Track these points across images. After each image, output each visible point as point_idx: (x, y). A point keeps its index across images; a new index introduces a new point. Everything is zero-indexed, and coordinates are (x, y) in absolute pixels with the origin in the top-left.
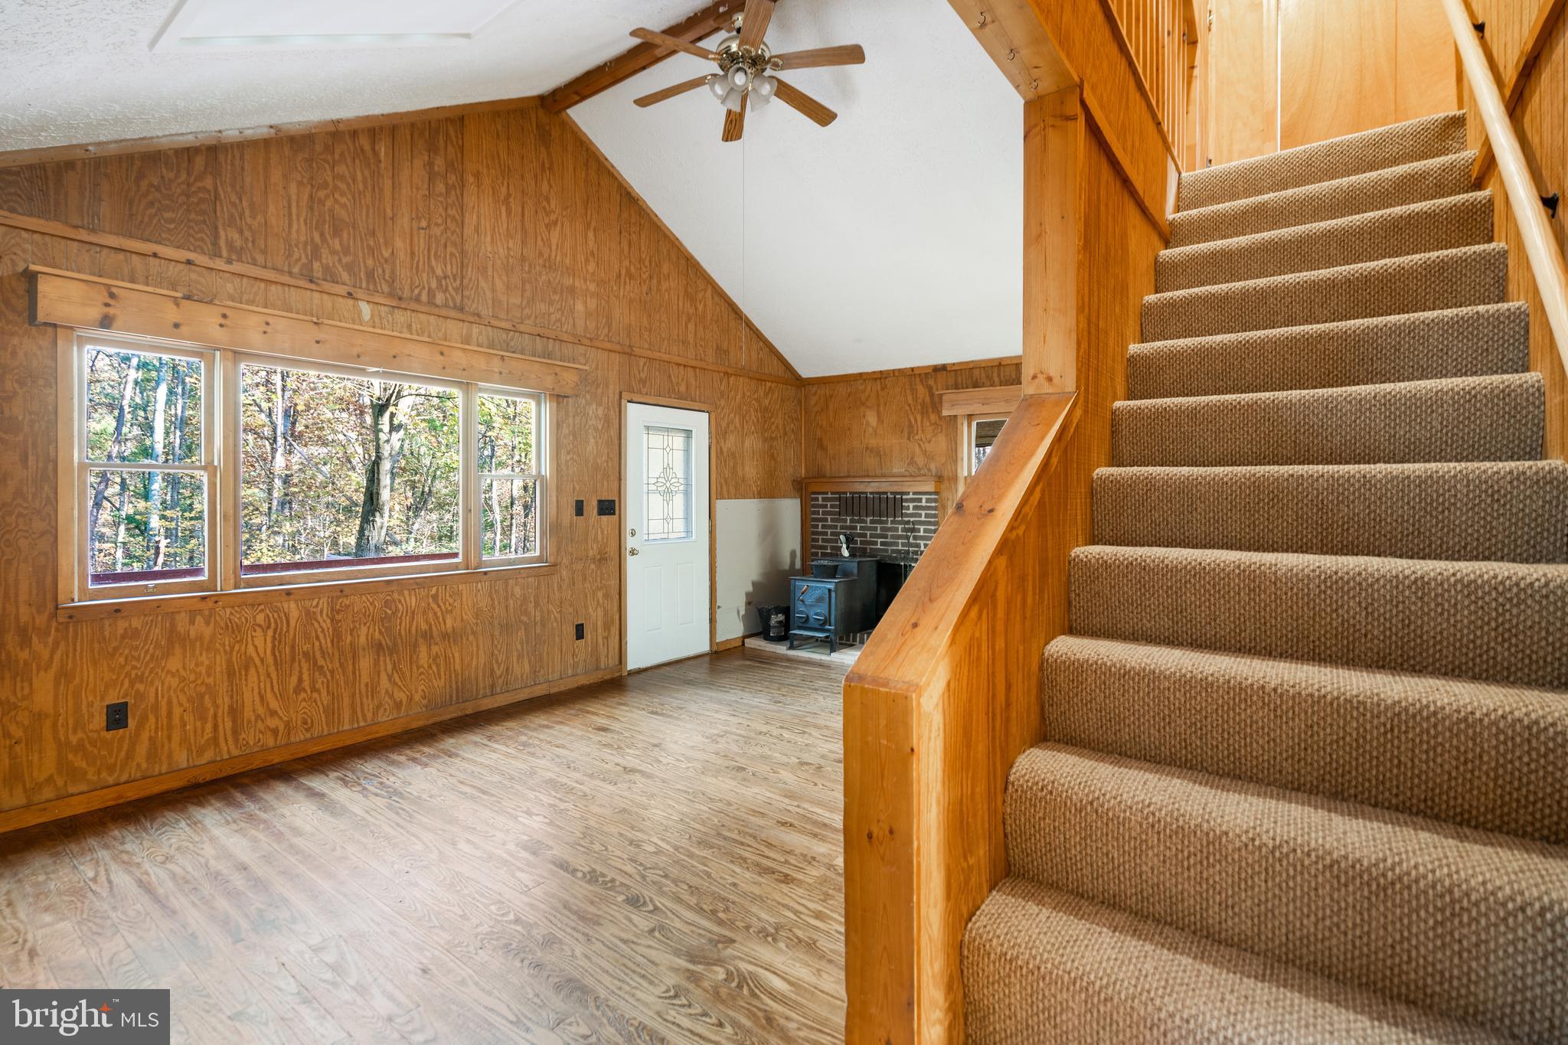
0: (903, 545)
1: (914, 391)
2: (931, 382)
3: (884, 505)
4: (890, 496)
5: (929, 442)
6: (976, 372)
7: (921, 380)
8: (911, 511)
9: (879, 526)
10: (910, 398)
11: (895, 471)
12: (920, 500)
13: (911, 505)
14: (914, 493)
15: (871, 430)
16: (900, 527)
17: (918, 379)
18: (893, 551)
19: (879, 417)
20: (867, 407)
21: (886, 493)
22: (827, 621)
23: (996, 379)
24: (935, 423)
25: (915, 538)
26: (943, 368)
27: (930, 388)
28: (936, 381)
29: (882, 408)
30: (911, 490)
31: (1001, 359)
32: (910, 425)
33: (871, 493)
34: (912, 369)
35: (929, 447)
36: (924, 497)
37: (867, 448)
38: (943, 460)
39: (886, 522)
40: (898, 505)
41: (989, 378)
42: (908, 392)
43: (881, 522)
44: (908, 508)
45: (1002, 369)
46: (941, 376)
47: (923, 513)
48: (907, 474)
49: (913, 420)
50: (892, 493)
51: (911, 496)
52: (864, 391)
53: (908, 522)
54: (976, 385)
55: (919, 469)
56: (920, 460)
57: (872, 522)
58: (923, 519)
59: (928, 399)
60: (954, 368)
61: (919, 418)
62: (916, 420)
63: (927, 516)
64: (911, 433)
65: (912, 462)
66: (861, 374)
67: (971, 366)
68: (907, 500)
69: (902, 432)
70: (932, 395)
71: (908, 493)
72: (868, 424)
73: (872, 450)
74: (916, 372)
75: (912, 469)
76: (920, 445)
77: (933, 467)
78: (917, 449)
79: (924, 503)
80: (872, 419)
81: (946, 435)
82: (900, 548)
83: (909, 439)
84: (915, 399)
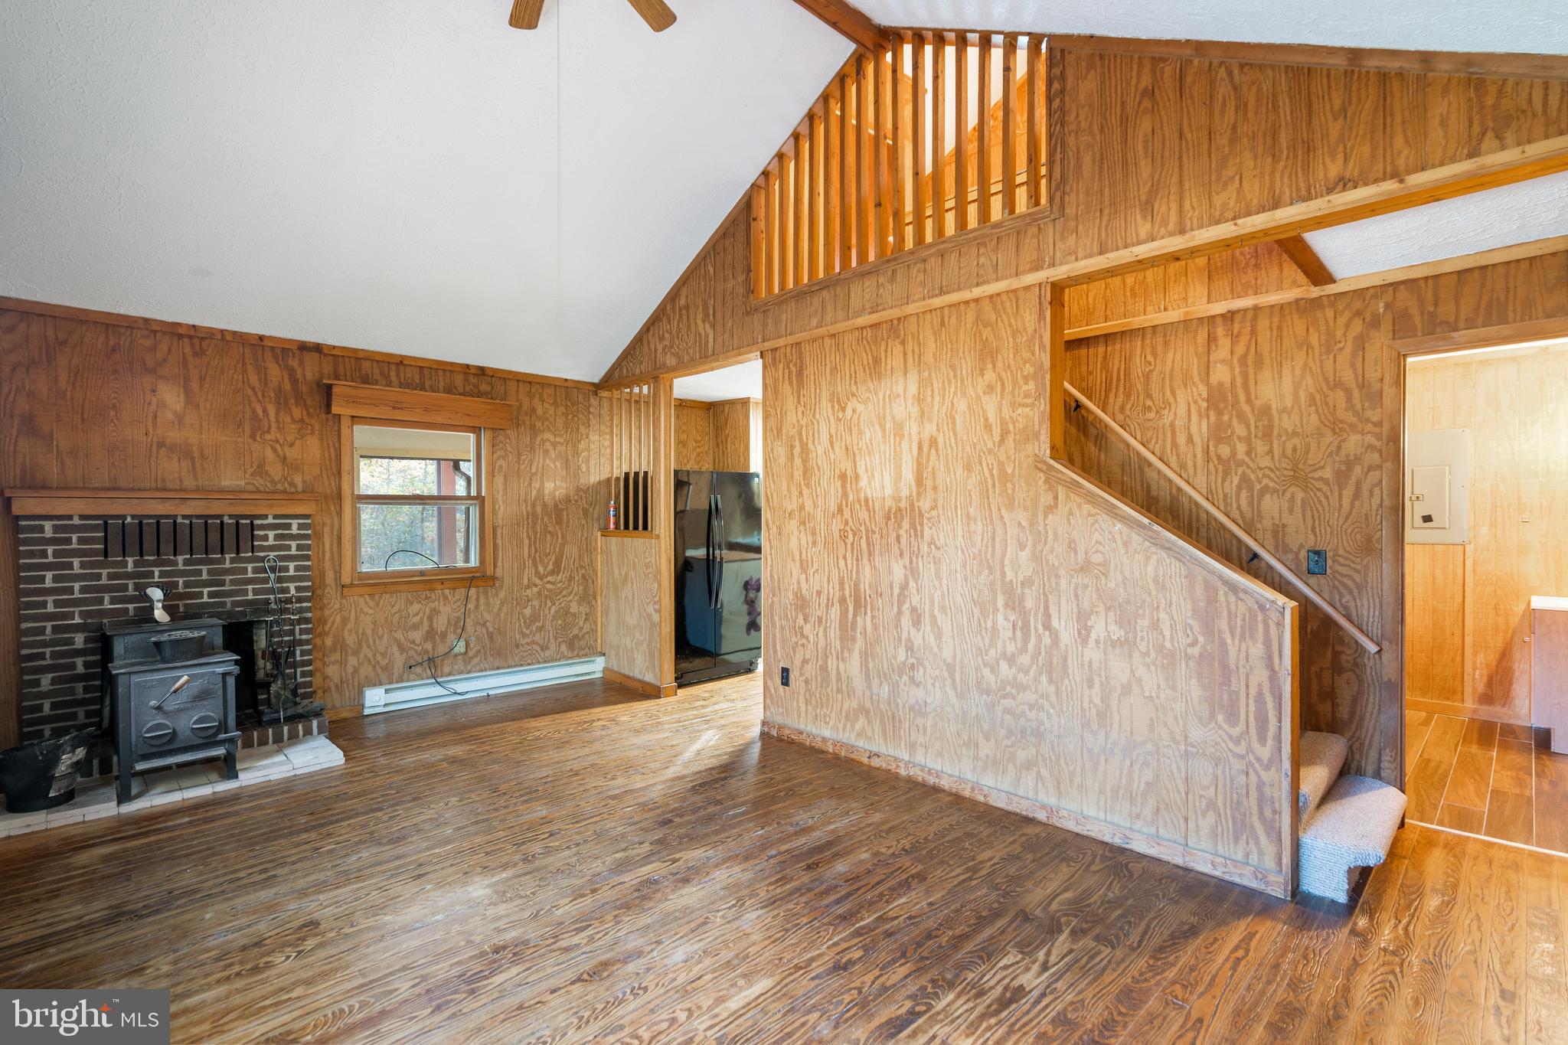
0: (256, 592)
1: (262, 371)
2: (294, 363)
3: (214, 536)
4: (226, 520)
5: (291, 445)
6: (366, 365)
7: (276, 358)
8: (271, 542)
9: (204, 569)
10: (254, 379)
11: (226, 483)
12: (288, 526)
13: (271, 534)
14: (275, 517)
15: (170, 416)
16: (250, 567)
17: (268, 354)
18: (235, 604)
19: (187, 397)
20: (161, 377)
21: (220, 517)
22: (223, 727)
23: (394, 379)
24: (302, 421)
25: (279, 580)
26: (317, 348)
27: (292, 373)
28: (301, 363)
29: (195, 385)
30: (271, 512)
31: (402, 356)
32: (254, 416)
33: (184, 517)
34: (261, 338)
35: (292, 454)
36: (295, 523)
37: (161, 444)
38: (316, 471)
39: (222, 561)
40: (245, 534)
41: (387, 377)
42: (250, 369)
43: (212, 562)
44: (266, 538)
45: (402, 368)
46: (311, 359)
47: (294, 544)
48: (250, 488)
49: (260, 411)
50: (230, 516)
51: (270, 520)
52: (153, 349)
53: (262, 560)
54: (366, 380)
55: (273, 482)
56: (276, 471)
57: (186, 562)
58: (294, 552)
59: (287, 386)
60: (334, 352)
61: (271, 410)
62: (265, 411)
63: (299, 547)
64: (257, 429)
65: (260, 470)
66: (146, 320)
67: (361, 355)
68: (263, 527)
69: (240, 425)
70: (294, 381)
71: (266, 517)
72: (162, 405)
73: (172, 448)
74: (266, 343)
75: (259, 482)
76: (274, 450)
77: (298, 480)
78: (269, 453)
79: (294, 530)
80: (172, 397)
81: (321, 439)
82: (251, 597)
83: (253, 437)
84: (264, 381)
